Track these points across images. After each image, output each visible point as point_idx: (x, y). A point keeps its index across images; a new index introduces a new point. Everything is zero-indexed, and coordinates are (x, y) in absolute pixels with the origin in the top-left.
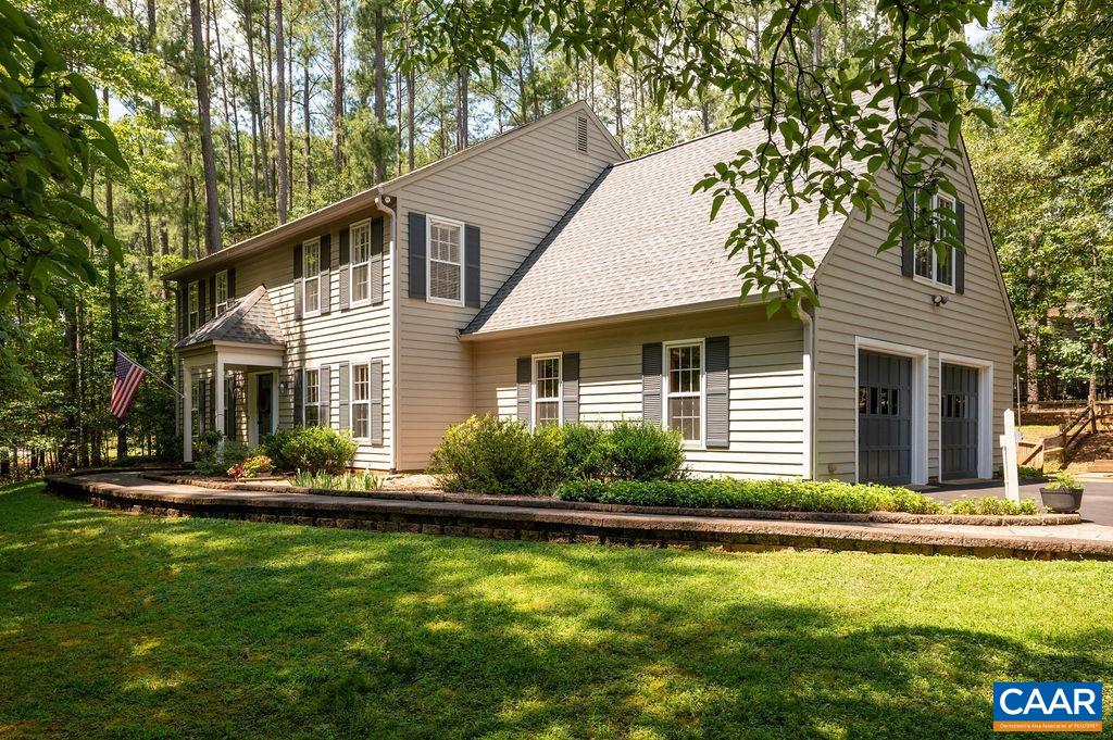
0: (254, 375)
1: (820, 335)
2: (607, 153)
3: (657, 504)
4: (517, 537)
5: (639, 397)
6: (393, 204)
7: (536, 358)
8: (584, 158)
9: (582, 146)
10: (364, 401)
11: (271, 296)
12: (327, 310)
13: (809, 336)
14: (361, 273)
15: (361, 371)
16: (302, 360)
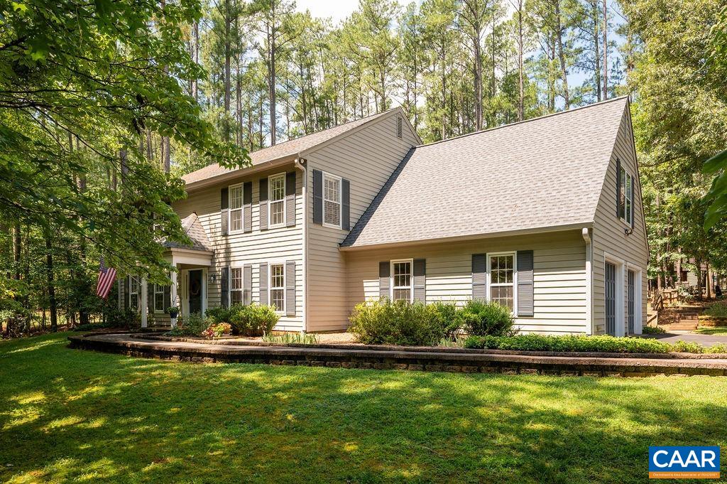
0: (186, 272)
1: (595, 250)
2: (411, 139)
3: (538, 350)
4: (479, 371)
5: (470, 286)
6: (305, 164)
7: (393, 262)
8: (399, 141)
9: (400, 135)
10: (280, 288)
11: (200, 220)
12: (249, 229)
13: (589, 251)
14: (277, 207)
15: (277, 269)
16: (228, 262)
